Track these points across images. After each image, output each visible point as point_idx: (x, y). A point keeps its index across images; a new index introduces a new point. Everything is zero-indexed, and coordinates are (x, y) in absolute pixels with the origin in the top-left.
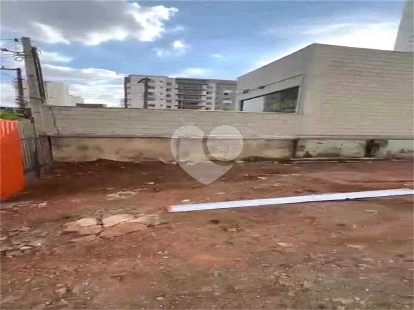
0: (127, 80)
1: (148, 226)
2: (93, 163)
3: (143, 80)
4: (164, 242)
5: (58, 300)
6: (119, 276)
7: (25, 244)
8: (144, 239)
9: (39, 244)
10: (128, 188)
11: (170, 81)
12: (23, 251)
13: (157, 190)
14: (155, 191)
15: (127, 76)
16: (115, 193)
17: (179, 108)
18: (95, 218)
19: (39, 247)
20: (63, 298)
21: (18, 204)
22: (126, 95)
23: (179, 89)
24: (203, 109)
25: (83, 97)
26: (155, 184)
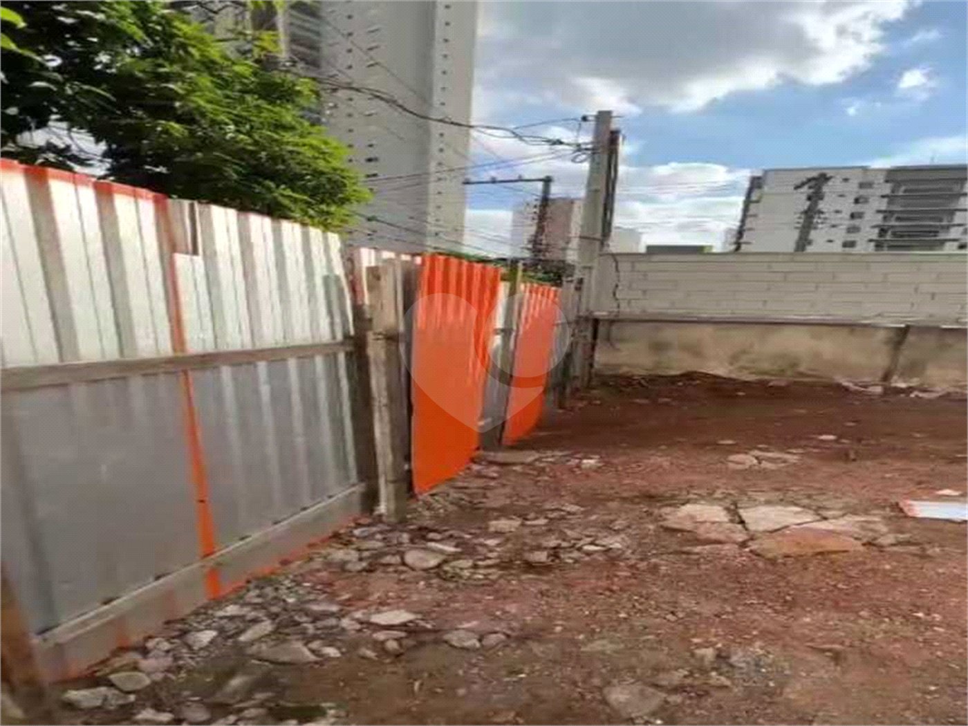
0: (756, 183)
1: (864, 545)
2: (673, 380)
3: (809, 180)
4: (924, 590)
5: (704, 671)
6: (829, 650)
7: (589, 540)
8: (863, 573)
9: (618, 545)
10: (769, 444)
11: (870, 178)
12: (588, 554)
13: (852, 456)
14: (844, 456)
15: (759, 174)
16: (746, 453)
17: (879, 245)
18: (720, 505)
19: (620, 552)
20: (714, 669)
21: (543, 455)
22: (743, 221)
23: (891, 198)
24: (950, 248)
25: (640, 230)
26: (836, 441)
